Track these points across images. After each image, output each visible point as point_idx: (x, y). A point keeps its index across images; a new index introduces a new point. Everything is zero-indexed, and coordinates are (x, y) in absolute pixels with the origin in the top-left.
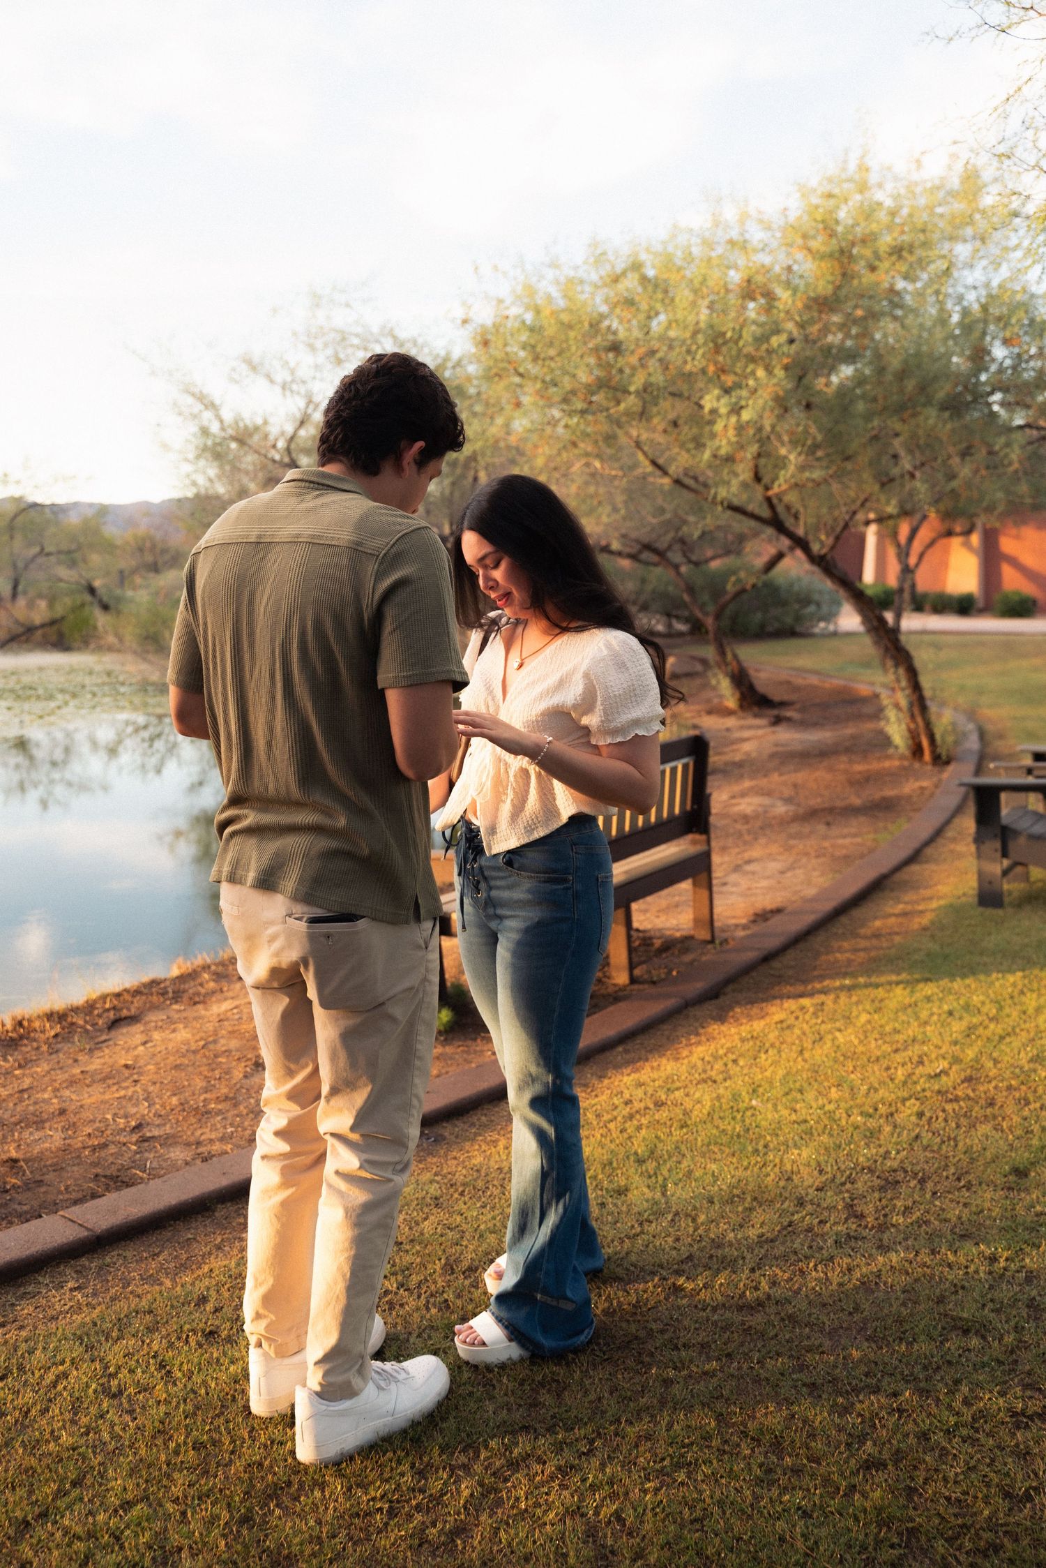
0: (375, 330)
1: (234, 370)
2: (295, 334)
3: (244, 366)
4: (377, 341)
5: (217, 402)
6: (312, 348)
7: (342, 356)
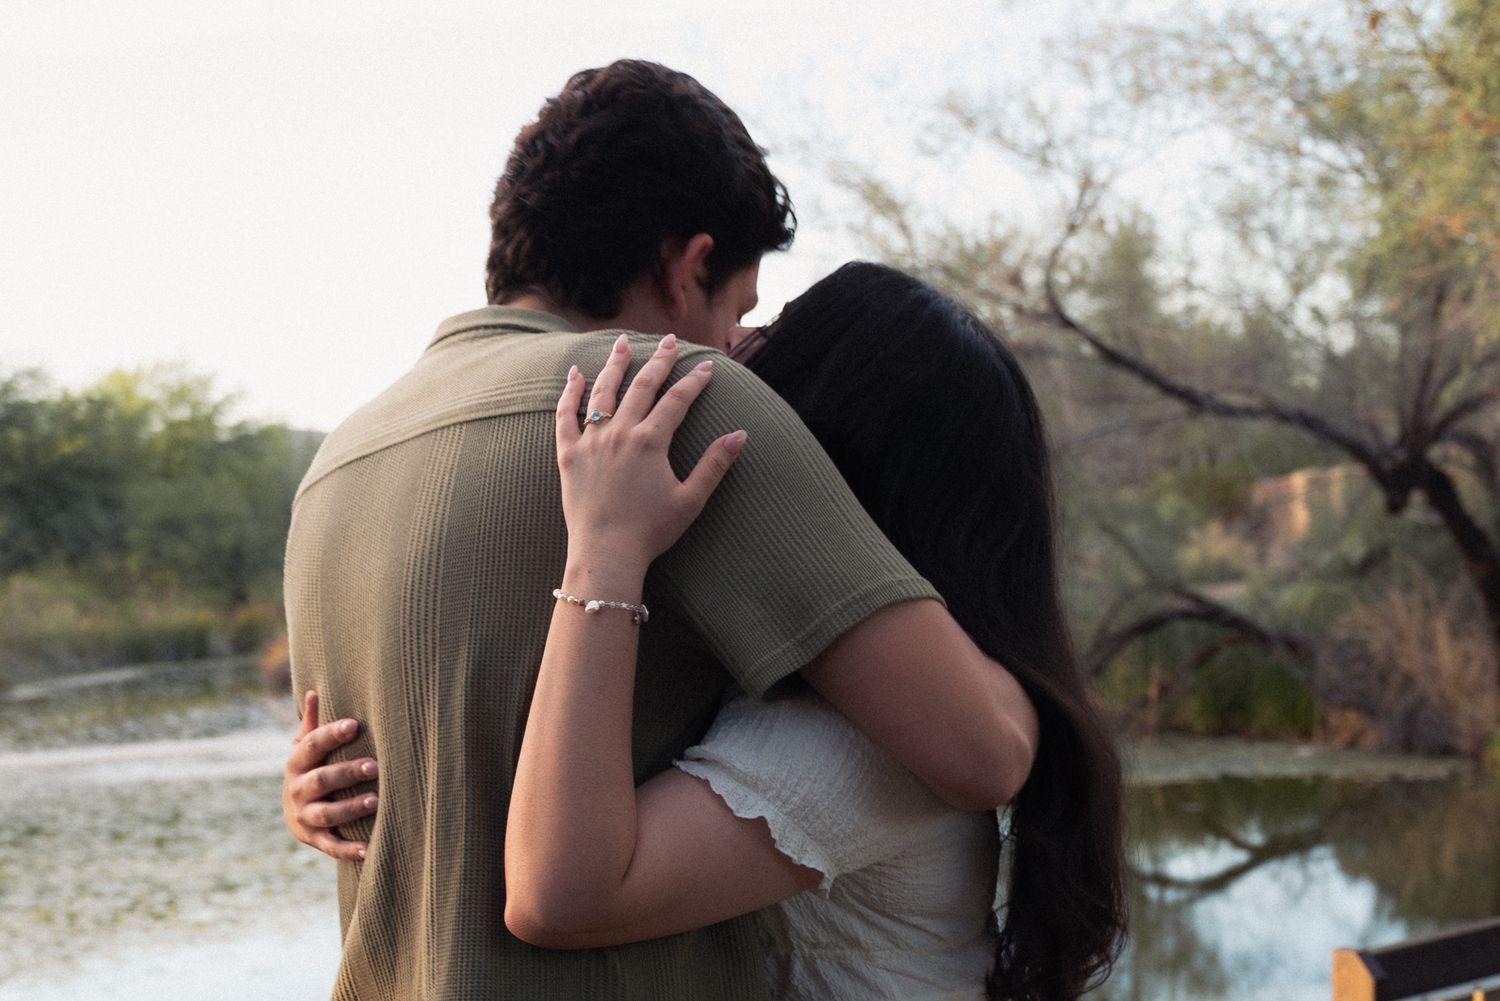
0: (1216, 16)
1: (930, 128)
2: (1049, 44)
3: (950, 119)
4: (1223, 45)
5: (900, 196)
6: (1085, 71)
7: (1149, 82)
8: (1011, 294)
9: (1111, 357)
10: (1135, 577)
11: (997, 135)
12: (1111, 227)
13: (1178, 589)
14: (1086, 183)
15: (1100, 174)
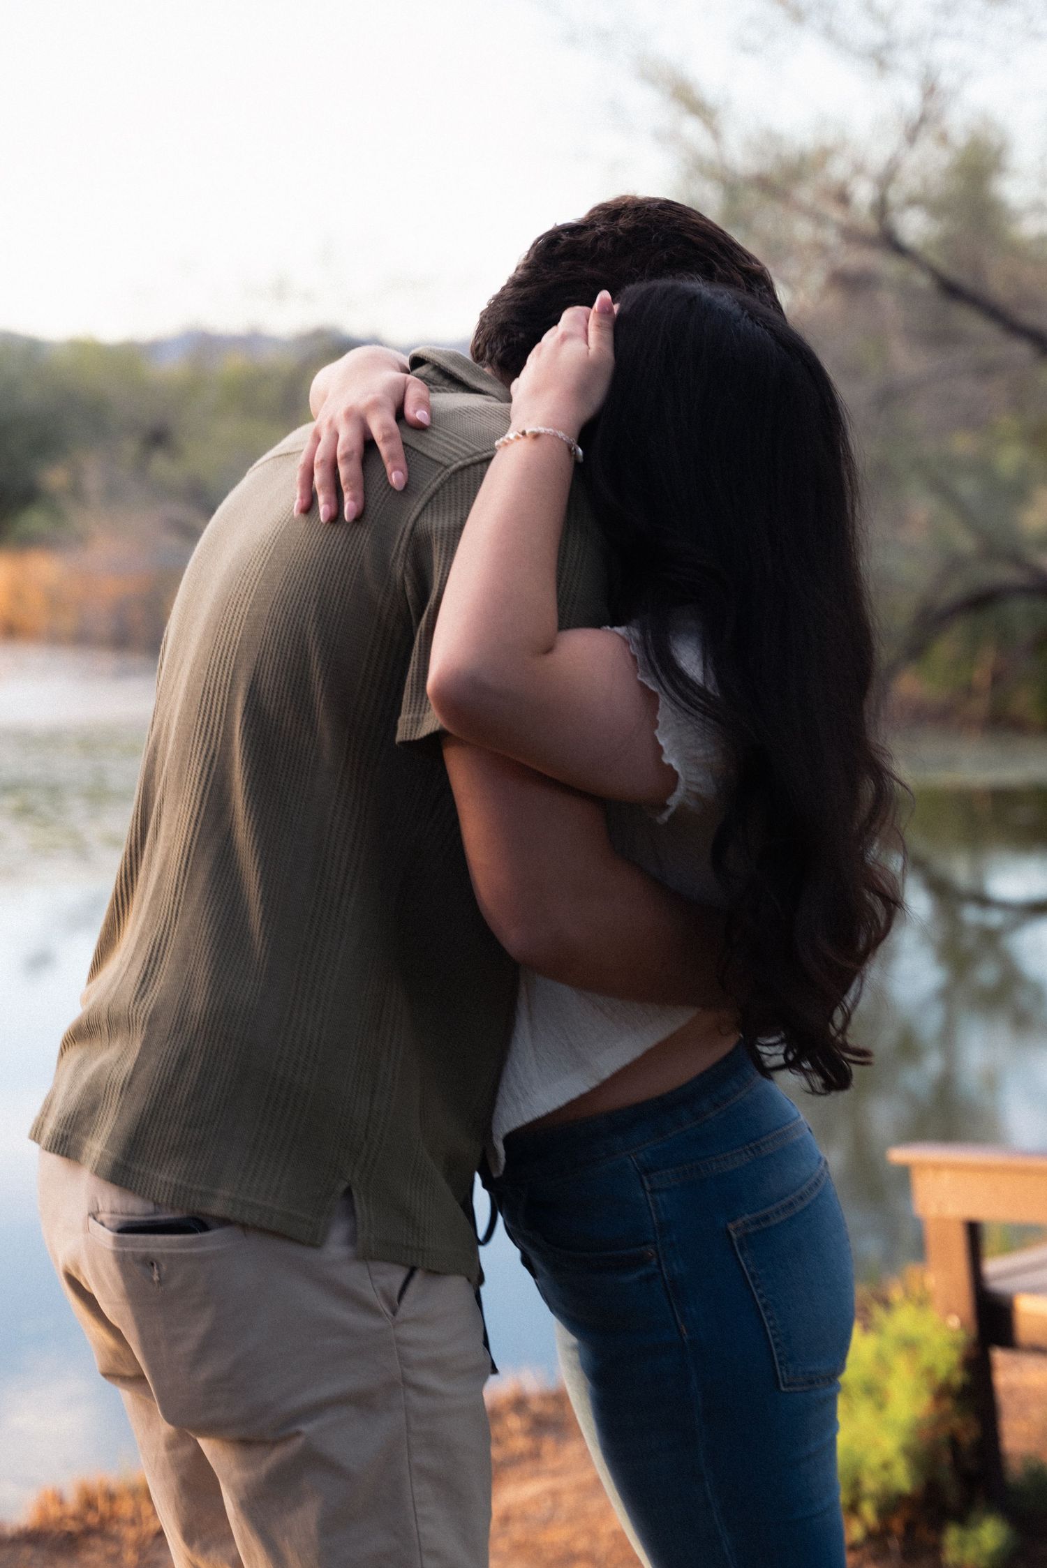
1: (753, 22)
8: (835, 214)
9: (951, 290)
10: (965, 542)
11: (829, 33)
12: (959, 138)
13: (1016, 558)
14: (930, 90)
15: (947, 79)
